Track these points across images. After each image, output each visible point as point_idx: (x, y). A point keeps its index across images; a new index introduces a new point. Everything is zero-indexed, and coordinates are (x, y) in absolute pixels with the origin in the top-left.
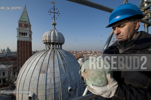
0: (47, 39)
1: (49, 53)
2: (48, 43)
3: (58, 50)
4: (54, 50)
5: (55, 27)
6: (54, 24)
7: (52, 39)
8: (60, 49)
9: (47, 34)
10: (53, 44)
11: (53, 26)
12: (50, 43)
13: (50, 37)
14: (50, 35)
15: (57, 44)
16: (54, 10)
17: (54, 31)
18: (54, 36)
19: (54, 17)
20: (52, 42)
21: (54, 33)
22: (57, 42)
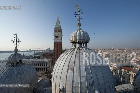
0: (74, 39)
1: (75, 51)
2: (75, 42)
3: (83, 49)
4: (80, 49)
5: (80, 27)
6: (79, 25)
7: (77, 38)
8: (85, 48)
9: (73, 34)
10: (79, 43)
11: (78, 27)
12: (76, 43)
13: (76, 36)
14: (76, 35)
15: (82, 42)
16: (79, 11)
17: (79, 30)
18: (80, 35)
19: (79, 18)
20: (78, 41)
21: (80, 33)
22: (82, 41)
